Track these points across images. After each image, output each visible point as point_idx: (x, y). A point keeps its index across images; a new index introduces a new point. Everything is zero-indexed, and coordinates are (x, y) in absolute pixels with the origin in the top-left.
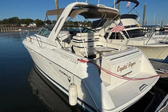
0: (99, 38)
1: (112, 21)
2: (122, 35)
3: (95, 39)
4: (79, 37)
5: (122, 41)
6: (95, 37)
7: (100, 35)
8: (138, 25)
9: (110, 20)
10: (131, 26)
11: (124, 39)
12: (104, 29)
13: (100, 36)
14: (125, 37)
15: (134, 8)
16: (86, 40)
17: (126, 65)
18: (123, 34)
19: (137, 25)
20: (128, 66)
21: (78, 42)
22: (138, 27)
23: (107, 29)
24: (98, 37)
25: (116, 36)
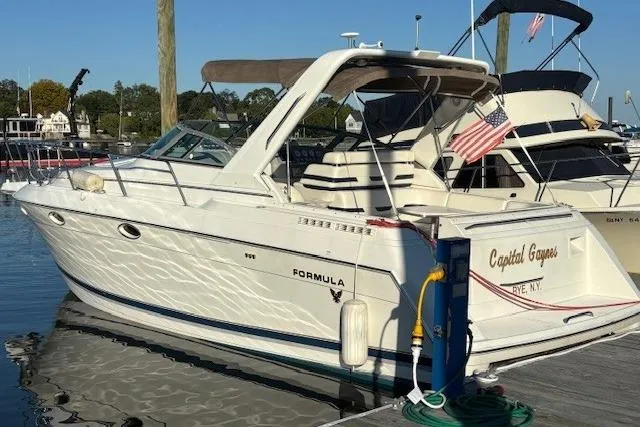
0: (411, 176)
1: (465, 102)
2: (513, 167)
3: (398, 177)
4: (337, 168)
5: (513, 195)
6: (399, 170)
7: (417, 164)
8: (588, 120)
9: (457, 101)
10: (552, 123)
11: (521, 184)
12: (435, 135)
13: (416, 167)
14: (526, 177)
15: (569, 39)
16: (363, 181)
17: (519, 251)
18: (517, 162)
19: (581, 120)
20: (526, 256)
21: (332, 185)
22: (588, 128)
23: (444, 136)
24: (409, 169)
25: (487, 171)
